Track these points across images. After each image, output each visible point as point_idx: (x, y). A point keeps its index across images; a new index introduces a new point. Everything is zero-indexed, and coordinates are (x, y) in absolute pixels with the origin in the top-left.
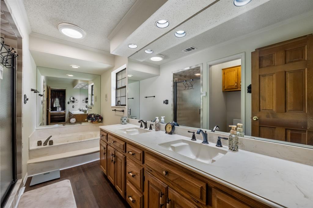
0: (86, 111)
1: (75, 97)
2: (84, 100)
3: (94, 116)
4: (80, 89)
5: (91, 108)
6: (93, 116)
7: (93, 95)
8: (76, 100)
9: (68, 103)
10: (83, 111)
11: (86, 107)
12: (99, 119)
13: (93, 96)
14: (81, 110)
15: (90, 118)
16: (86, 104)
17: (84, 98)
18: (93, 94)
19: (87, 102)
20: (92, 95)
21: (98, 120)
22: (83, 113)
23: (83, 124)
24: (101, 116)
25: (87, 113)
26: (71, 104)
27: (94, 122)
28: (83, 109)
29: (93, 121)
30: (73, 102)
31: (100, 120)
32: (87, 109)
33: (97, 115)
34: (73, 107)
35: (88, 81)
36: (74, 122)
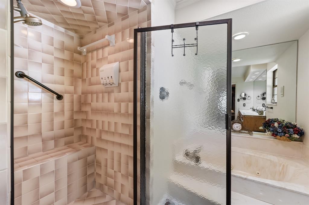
0: (261, 112)
1: (247, 93)
2: (260, 96)
3: (279, 124)
4: (254, 81)
5: (272, 108)
6: (276, 125)
7: (276, 86)
8: (248, 96)
9: (239, 100)
10: (258, 111)
11: (263, 105)
12: (294, 134)
13: (276, 88)
14: (254, 110)
15: (270, 126)
16: (263, 102)
17: (260, 93)
18: (276, 84)
19: (264, 99)
20: (274, 86)
21: (290, 135)
22: (257, 114)
23: (256, 135)
24: (297, 126)
25: (264, 115)
26: (242, 102)
27: (278, 137)
28: (258, 109)
29: (277, 135)
30: (244, 99)
31: (296, 136)
32: (264, 109)
33: (288, 125)
34: (244, 105)
35: (266, 65)
36: (238, 129)
